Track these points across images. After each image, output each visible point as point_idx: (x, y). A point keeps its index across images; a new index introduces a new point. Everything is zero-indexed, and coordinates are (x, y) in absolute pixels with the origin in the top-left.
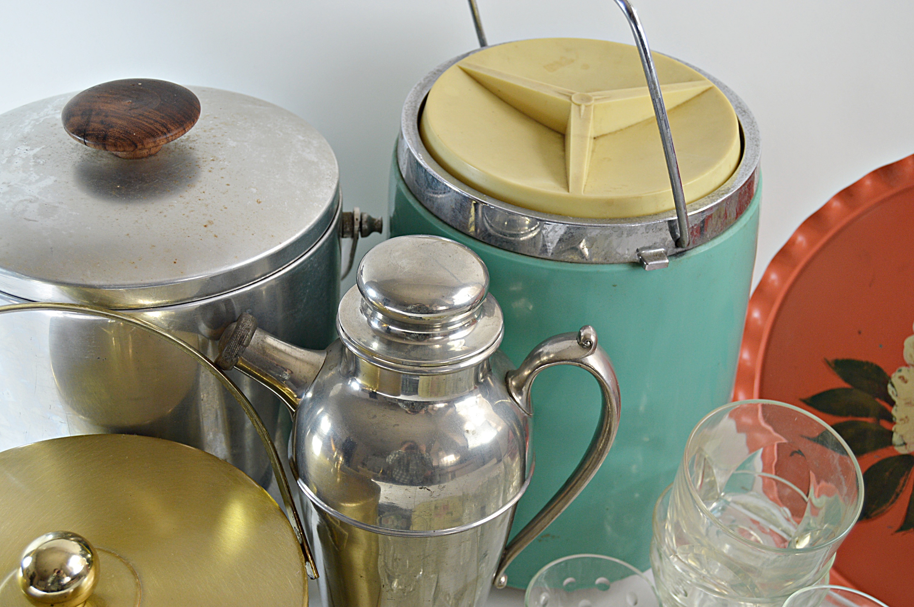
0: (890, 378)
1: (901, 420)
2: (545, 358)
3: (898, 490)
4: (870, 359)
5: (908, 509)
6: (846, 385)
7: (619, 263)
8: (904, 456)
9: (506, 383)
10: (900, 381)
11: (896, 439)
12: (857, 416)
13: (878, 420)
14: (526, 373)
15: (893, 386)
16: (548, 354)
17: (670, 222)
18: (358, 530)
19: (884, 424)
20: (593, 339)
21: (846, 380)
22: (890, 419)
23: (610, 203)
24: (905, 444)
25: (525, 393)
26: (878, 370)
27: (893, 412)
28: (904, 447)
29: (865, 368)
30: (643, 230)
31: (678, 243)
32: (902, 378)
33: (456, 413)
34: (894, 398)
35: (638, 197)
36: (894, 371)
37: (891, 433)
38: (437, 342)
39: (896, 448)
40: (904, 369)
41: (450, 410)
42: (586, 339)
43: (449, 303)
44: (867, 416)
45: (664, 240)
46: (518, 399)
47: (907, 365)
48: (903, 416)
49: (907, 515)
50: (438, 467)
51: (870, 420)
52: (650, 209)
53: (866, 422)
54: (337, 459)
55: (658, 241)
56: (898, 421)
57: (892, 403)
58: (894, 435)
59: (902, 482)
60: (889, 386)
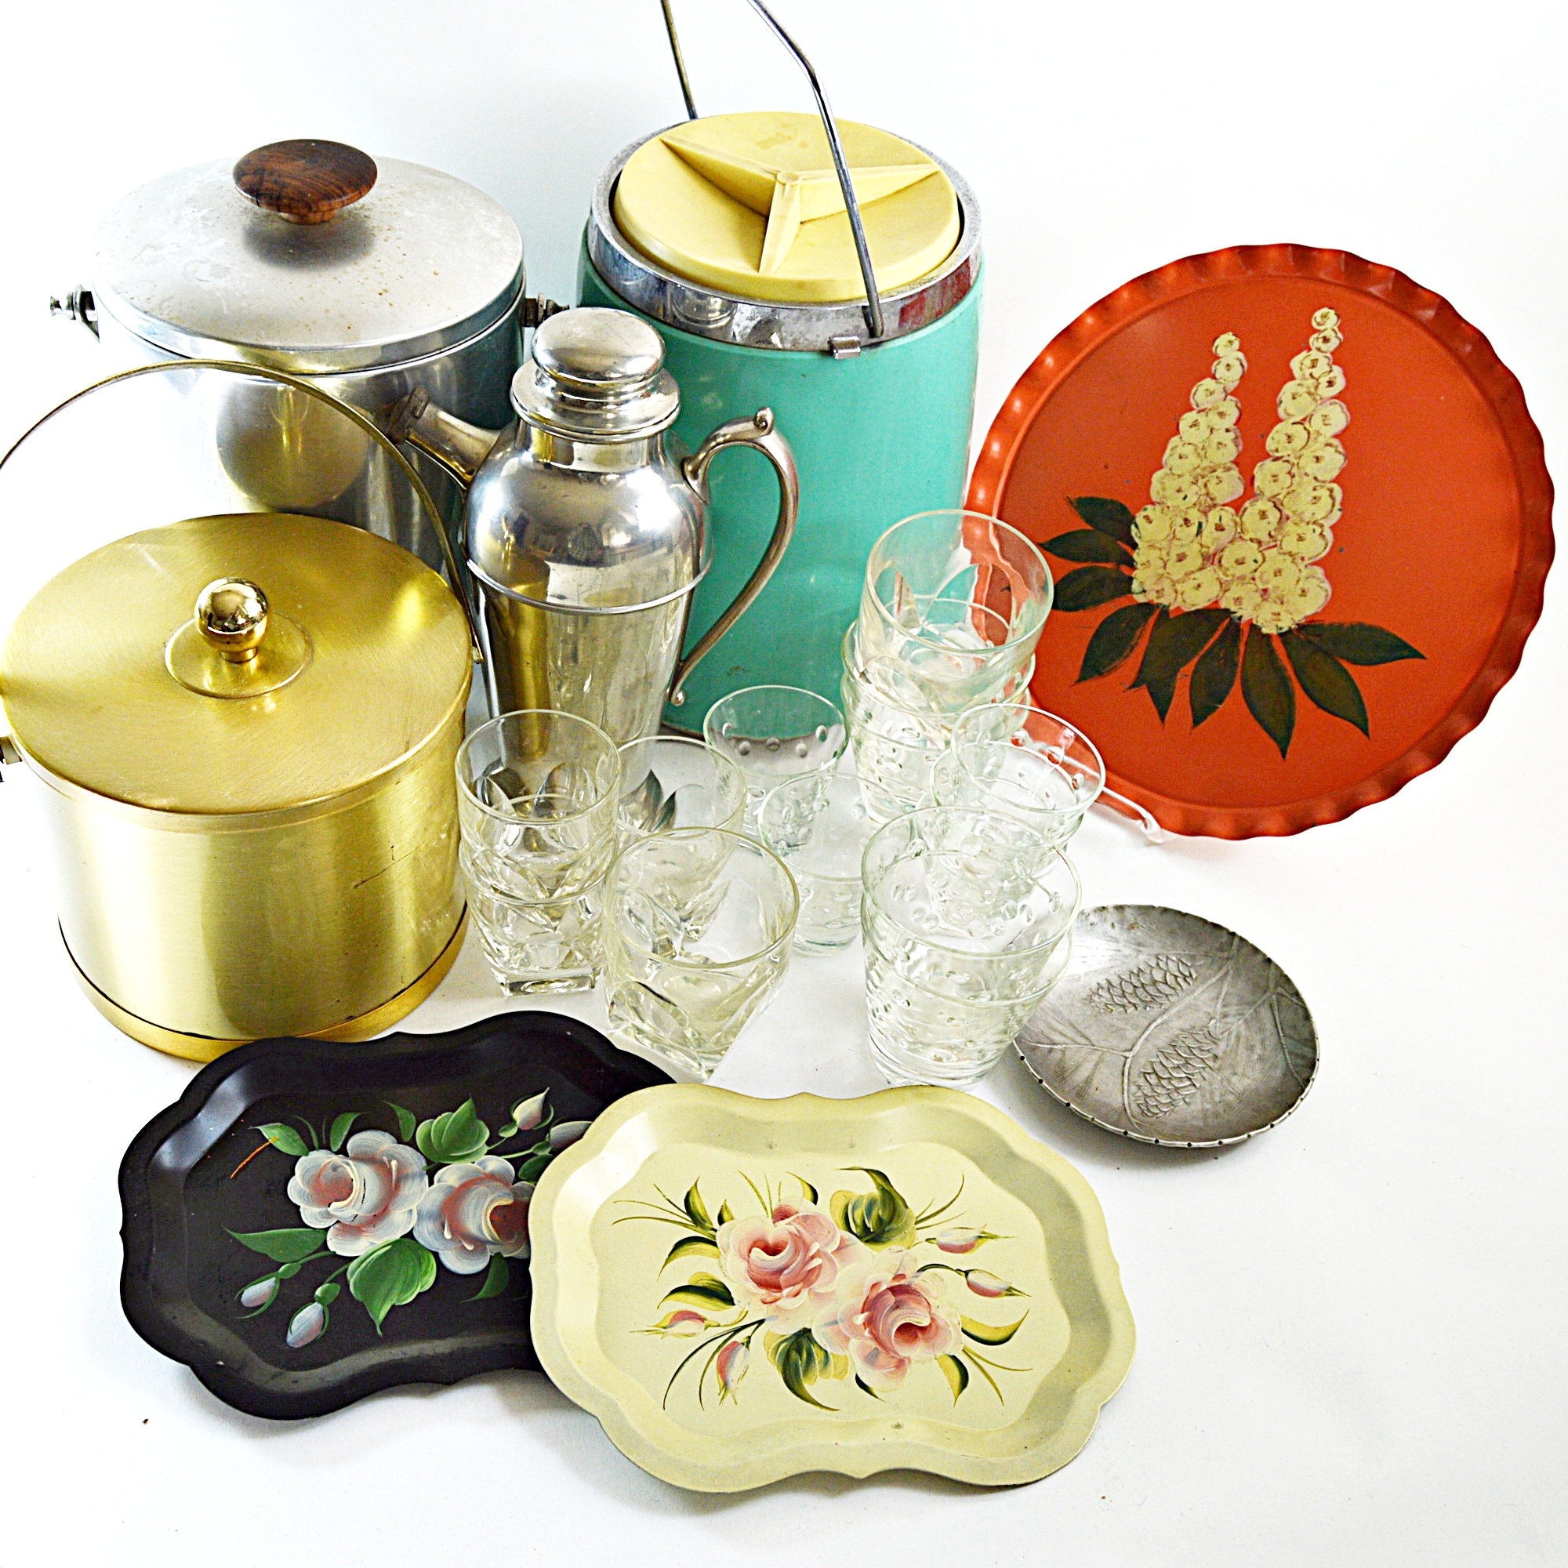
0: (1134, 517)
1: (1143, 564)
2: (721, 440)
3: (1132, 643)
4: (1117, 498)
5: (1143, 663)
6: (1089, 528)
7: (809, 351)
8: (1141, 605)
9: (682, 467)
10: (1144, 521)
11: (1135, 586)
12: (1098, 562)
13: (1118, 565)
14: (702, 456)
15: (1137, 526)
16: (724, 435)
17: (864, 308)
18: (525, 607)
19: (1124, 569)
20: (769, 420)
21: (1088, 521)
22: (1131, 564)
23: (801, 285)
24: (1144, 591)
25: (700, 477)
26: (1123, 509)
27: (1135, 556)
28: (1142, 595)
29: (1109, 507)
30: (833, 315)
31: (872, 332)
32: (1147, 518)
33: (625, 485)
34: (1137, 540)
35: (830, 281)
36: (1138, 510)
37: (1131, 579)
38: (609, 411)
39: (1135, 596)
40: (1149, 507)
41: (622, 482)
42: (763, 419)
43: (622, 370)
44: (1107, 561)
45: (857, 327)
46: (694, 484)
47: (1153, 503)
48: (1144, 561)
49: (1140, 671)
50: (608, 547)
51: (1109, 566)
52: (844, 295)
53: (1106, 568)
54: (508, 539)
55: (851, 328)
56: (1139, 566)
57: (1135, 546)
58: (1135, 582)
59: (1138, 633)
60: (1133, 527)
